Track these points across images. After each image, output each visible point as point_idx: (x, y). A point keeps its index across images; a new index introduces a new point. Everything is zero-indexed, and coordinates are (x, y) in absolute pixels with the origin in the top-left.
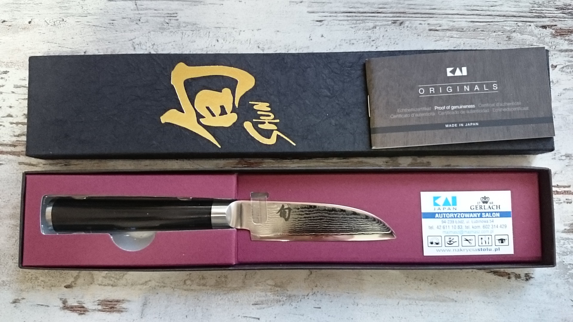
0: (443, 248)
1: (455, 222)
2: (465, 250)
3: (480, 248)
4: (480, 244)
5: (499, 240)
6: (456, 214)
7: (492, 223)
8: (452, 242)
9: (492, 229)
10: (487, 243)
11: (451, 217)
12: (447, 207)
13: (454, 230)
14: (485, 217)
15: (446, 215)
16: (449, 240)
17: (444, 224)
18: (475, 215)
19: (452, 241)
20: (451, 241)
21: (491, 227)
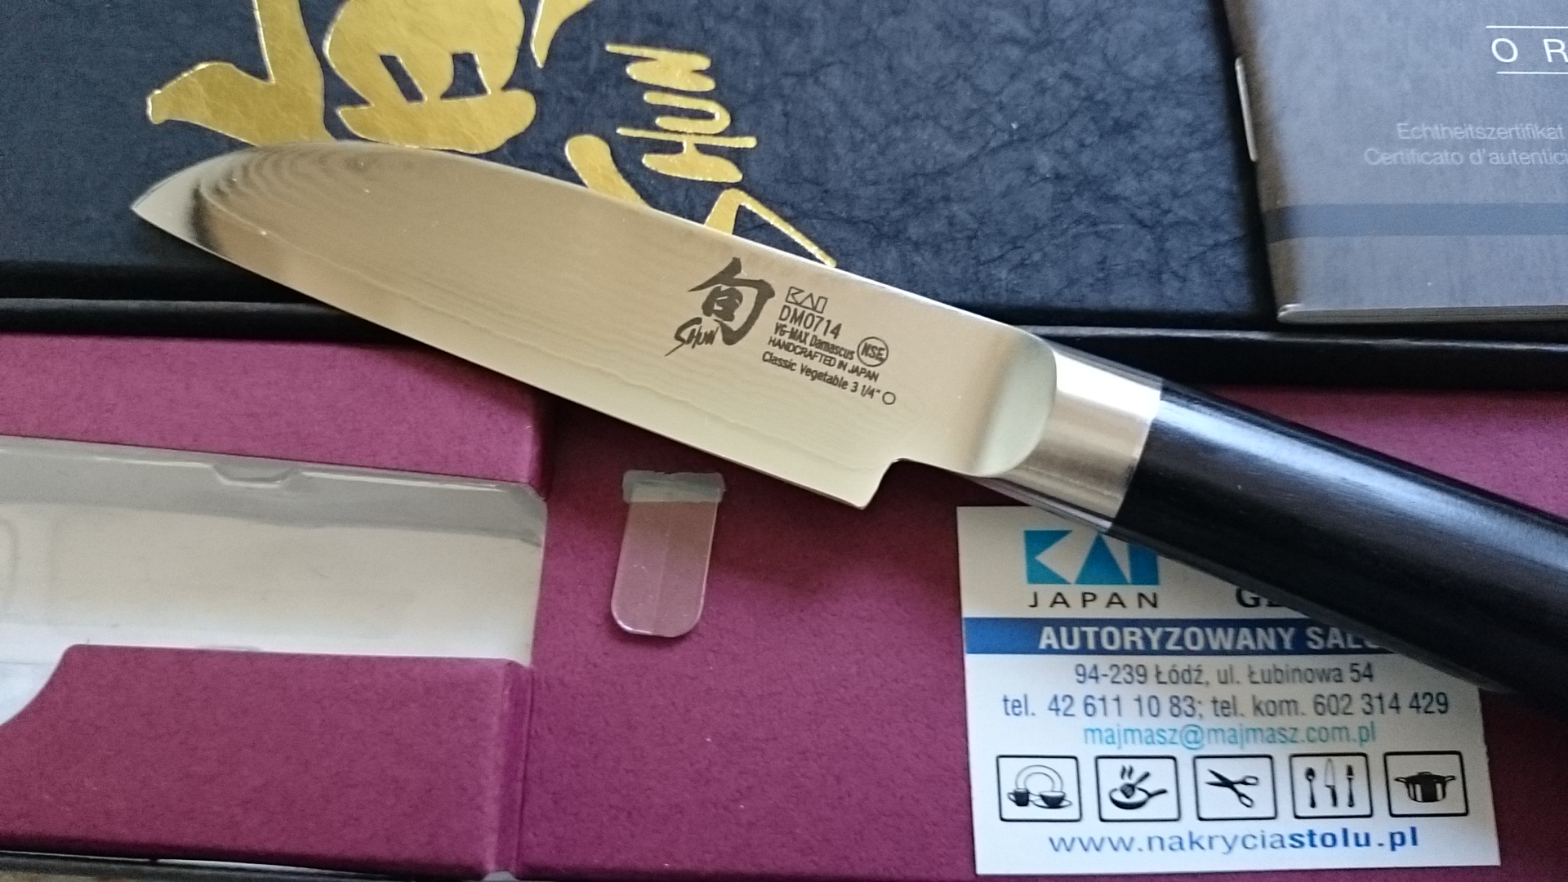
0: (1091, 827)
1: (1152, 673)
2: (1218, 843)
3: (1303, 827)
4: (1304, 809)
5: (1410, 782)
6: (1159, 630)
7: (1365, 686)
8: (1139, 796)
9: (1366, 721)
10: (1343, 798)
11: (1128, 646)
12: (1104, 591)
13: (1147, 723)
14: (1325, 651)
15: (1097, 636)
16: (1120, 783)
17: (1090, 687)
18: (1266, 638)
19: (1142, 785)
20: (1132, 787)
21: (1359, 705)
